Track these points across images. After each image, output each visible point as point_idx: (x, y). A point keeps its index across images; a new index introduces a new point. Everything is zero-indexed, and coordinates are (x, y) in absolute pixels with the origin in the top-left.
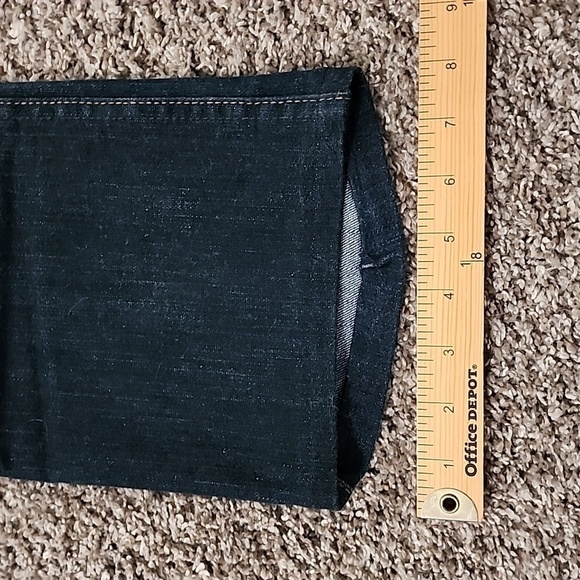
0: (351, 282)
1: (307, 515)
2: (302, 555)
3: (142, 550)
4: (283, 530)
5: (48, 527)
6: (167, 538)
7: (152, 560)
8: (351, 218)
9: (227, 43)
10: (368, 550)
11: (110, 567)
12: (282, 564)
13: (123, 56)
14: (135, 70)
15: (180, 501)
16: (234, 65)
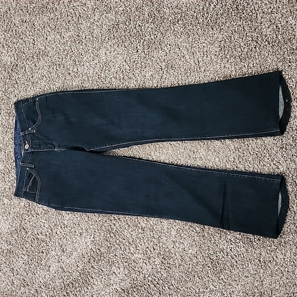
0: (280, 206)
1: (258, 237)
2: (257, 242)
3: (232, 240)
4: (255, 238)
5: (217, 235)
6: (236, 238)
7: (234, 241)
8: (280, 196)
9: (250, 166)
10: (268, 242)
11: (227, 242)
12: (254, 243)
13: (234, 166)
14: (235, 168)
15: (239, 233)
16: (251, 170)
